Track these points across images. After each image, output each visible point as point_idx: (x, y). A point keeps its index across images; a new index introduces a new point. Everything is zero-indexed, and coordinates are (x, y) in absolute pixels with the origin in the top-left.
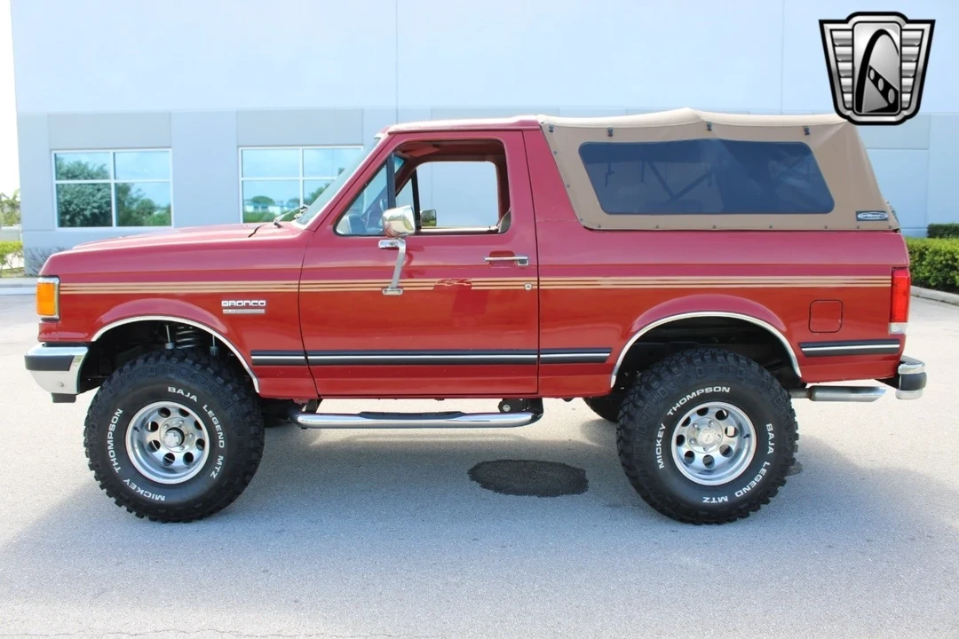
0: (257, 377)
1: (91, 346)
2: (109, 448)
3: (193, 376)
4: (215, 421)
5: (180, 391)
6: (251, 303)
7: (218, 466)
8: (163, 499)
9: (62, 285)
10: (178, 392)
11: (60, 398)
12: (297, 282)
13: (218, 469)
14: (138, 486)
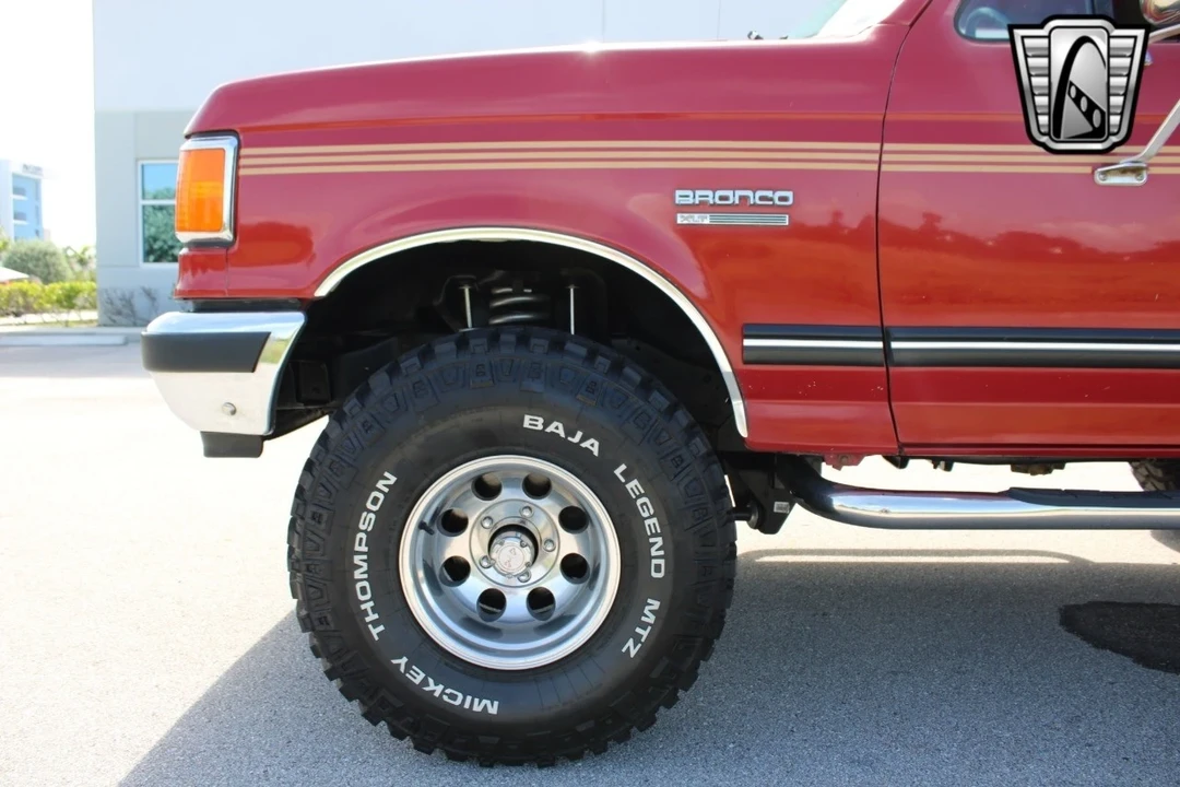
0: (745, 396)
1: (313, 309)
2: (357, 574)
3: (592, 388)
4: (645, 507)
5: (557, 428)
6: (754, 197)
7: (644, 626)
8: (493, 710)
9: (244, 151)
10: (550, 429)
11: (222, 445)
12: (876, 146)
13: (645, 633)
14: (428, 674)
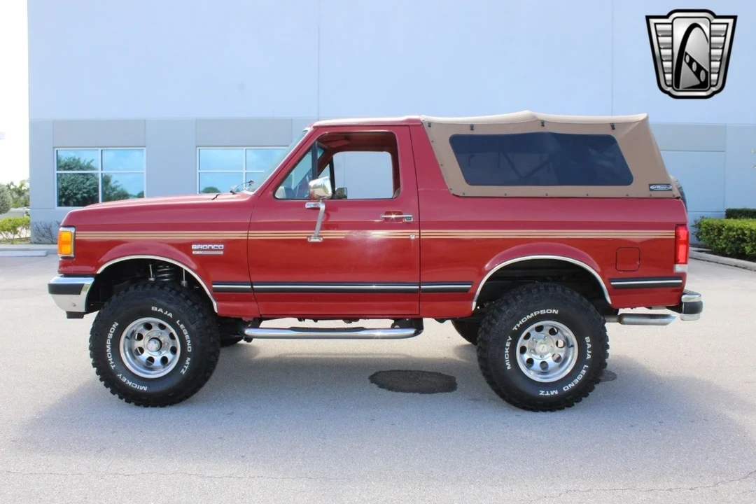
0: (217, 301)
1: (97, 277)
2: (108, 351)
3: (170, 299)
4: (185, 331)
5: (161, 310)
6: (213, 247)
7: (186, 365)
8: (145, 389)
9: (77, 233)
10: (159, 310)
11: (72, 315)
12: (247, 232)
13: (186, 367)
14: (128, 379)
